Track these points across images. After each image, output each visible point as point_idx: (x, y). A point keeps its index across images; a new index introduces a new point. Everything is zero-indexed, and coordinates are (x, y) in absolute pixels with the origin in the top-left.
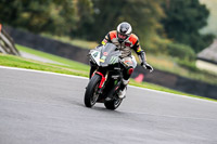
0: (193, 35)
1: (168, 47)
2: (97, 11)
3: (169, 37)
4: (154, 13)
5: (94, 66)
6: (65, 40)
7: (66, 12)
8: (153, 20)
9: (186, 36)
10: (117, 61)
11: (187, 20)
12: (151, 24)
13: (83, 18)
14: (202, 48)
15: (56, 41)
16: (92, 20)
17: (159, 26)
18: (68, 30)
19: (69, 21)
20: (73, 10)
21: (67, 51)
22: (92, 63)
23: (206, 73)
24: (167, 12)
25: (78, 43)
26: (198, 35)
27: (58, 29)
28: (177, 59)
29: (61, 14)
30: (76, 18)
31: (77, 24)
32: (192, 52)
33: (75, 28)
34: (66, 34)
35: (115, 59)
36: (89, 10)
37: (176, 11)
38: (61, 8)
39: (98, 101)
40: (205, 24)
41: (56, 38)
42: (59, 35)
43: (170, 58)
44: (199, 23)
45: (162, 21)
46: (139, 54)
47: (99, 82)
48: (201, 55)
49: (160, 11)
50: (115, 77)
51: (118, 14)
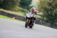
0: (28, 6)
1: (21, 10)
3: (21, 7)
5: (27, 18)
8: (17, 3)
9: (26, 7)
11: (26, 3)
12: (17, 4)
28: (23, 13)
35: (32, 16)
43: (22, 12)
44: (29, 3)
45: (20, 3)
50: (32, 20)
51: (8, 1)
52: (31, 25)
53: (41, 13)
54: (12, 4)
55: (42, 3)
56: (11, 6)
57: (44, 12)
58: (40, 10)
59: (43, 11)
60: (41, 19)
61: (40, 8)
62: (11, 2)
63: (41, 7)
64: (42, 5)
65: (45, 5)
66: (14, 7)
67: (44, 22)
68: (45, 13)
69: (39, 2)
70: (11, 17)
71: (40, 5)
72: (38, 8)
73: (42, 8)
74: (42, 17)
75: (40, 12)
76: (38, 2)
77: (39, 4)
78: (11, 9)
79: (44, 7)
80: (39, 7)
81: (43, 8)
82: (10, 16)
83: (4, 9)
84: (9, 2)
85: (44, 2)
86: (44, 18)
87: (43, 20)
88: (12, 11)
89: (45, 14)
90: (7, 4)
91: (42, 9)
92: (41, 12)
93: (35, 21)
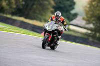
2: (24, 3)
4: (50, 3)
5: (46, 31)
6: (9, 16)
7: (10, 4)
8: (49, 7)
10: (56, 28)
11: (65, 7)
12: (48, 9)
13: (17, 6)
14: (72, 20)
15: (5, 17)
16: (21, 7)
17: (52, 9)
18: (11, 12)
19: (11, 7)
20: (12, 2)
21: (10, 21)
22: (45, 29)
23: (74, 31)
24: (56, 3)
25: (15, 18)
26: (70, 13)
27: (6, 11)
29: (7, 4)
30: (14, 6)
31: (15, 9)
32: (67, 21)
33: (13, 11)
34: (9, 14)
35: (55, 28)
36: (20, 2)
37: (60, 3)
38: (7, 1)
39: (48, 46)
40: (73, 9)
41: (5, 15)
42: (6, 14)
44: (71, 8)
45: (54, 7)
46: (65, 25)
47: (48, 38)
48: (71, 23)
49: (53, 3)
50: (55, 35)
51: (33, 5)
52: (52, 45)
53: (91, 26)
54: (41, 9)
55: (92, 8)
56: (38, 12)
57: (96, 23)
58: (90, 19)
59: (94, 22)
60: (91, 35)
61: (89, 16)
62: (39, 6)
63: (91, 14)
64: (93, 12)
65: (98, 12)
66: (44, 14)
67: (96, 41)
68: (98, 25)
69: (88, 6)
70: (38, 31)
71: (88, 11)
72: (85, 17)
73: (92, 16)
74: (94, 33)
75: (89, 23)
76: (86, 7)
77: (87, 9)
78: (38, 17)
79: (96, 14)
80: (87, 14)
81: (95, 17)
82: (36, 30)
83: (26, 18)
84: (35, 6)
85: (96, 6)
86: (95, 34)
87: (94, 37)
88: (41, 21)
89: (98, 27)
90: (30, 9)
91: (93, 19)
92: (92, 23)
93: (60, 37)
